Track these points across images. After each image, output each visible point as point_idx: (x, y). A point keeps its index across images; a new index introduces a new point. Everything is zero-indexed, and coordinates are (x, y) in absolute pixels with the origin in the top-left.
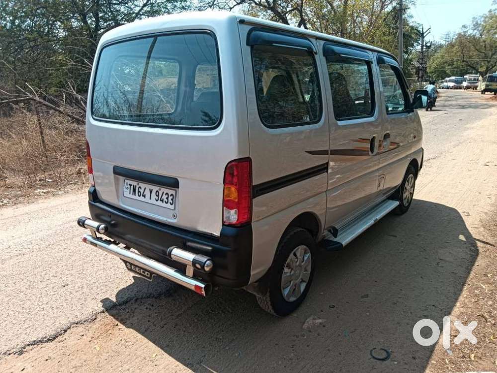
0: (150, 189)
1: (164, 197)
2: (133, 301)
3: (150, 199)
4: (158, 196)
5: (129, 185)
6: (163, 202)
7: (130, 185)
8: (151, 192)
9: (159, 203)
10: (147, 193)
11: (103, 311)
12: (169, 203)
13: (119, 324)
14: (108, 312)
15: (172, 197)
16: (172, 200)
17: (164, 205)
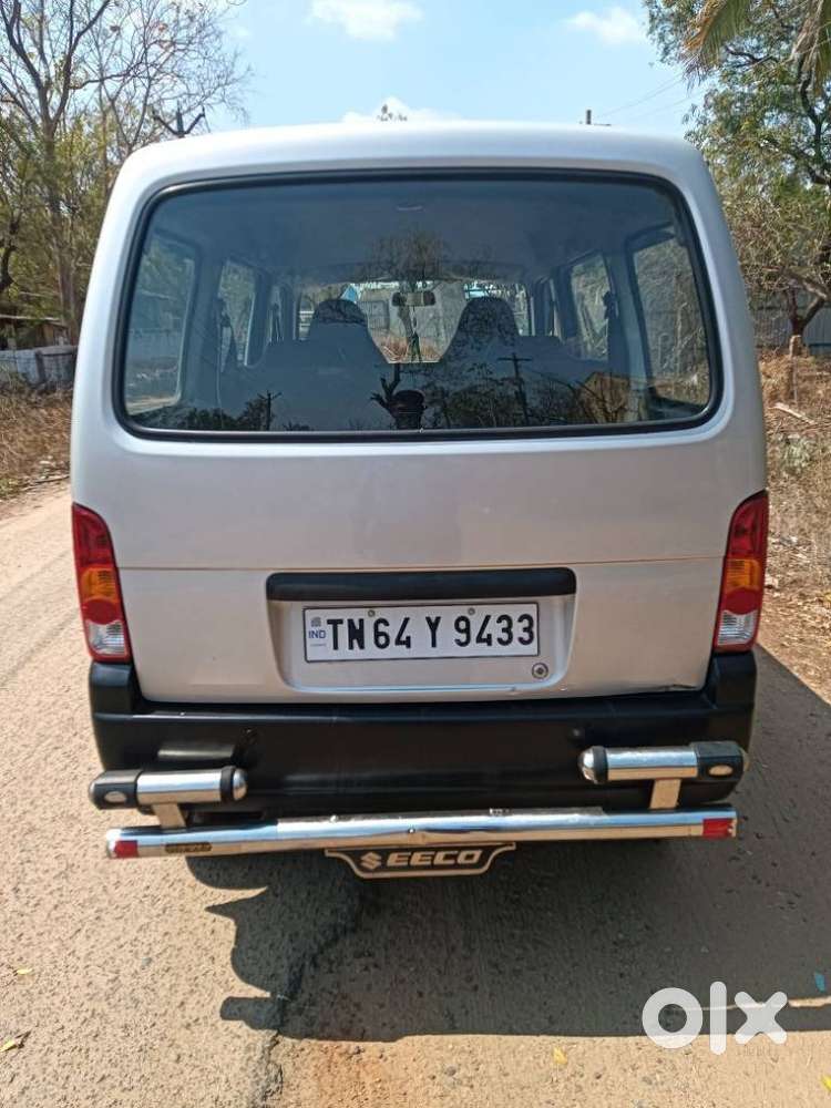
0: (428, 619)
1: (495, 629)
2: (309, 971)
3: (434, 644)
4: (467, 631)
5: (329, 622)
6: (490, 644)
7: (335, 623)
8: (433, 625)
9: (475, 648)
10: (418, 631)
11: (273, 1039)
12: (515, 640)
13: (362, 1045)
14: (285, 1034)
15: (526, 623)
16: (528, 630)
17: (496, 649)
